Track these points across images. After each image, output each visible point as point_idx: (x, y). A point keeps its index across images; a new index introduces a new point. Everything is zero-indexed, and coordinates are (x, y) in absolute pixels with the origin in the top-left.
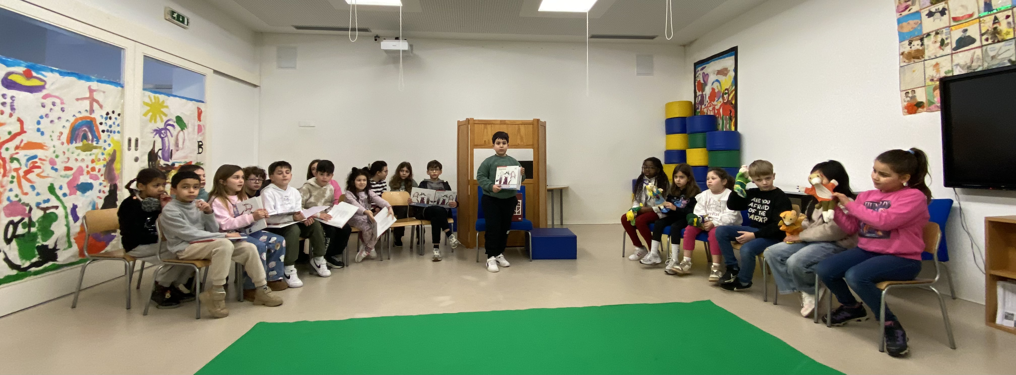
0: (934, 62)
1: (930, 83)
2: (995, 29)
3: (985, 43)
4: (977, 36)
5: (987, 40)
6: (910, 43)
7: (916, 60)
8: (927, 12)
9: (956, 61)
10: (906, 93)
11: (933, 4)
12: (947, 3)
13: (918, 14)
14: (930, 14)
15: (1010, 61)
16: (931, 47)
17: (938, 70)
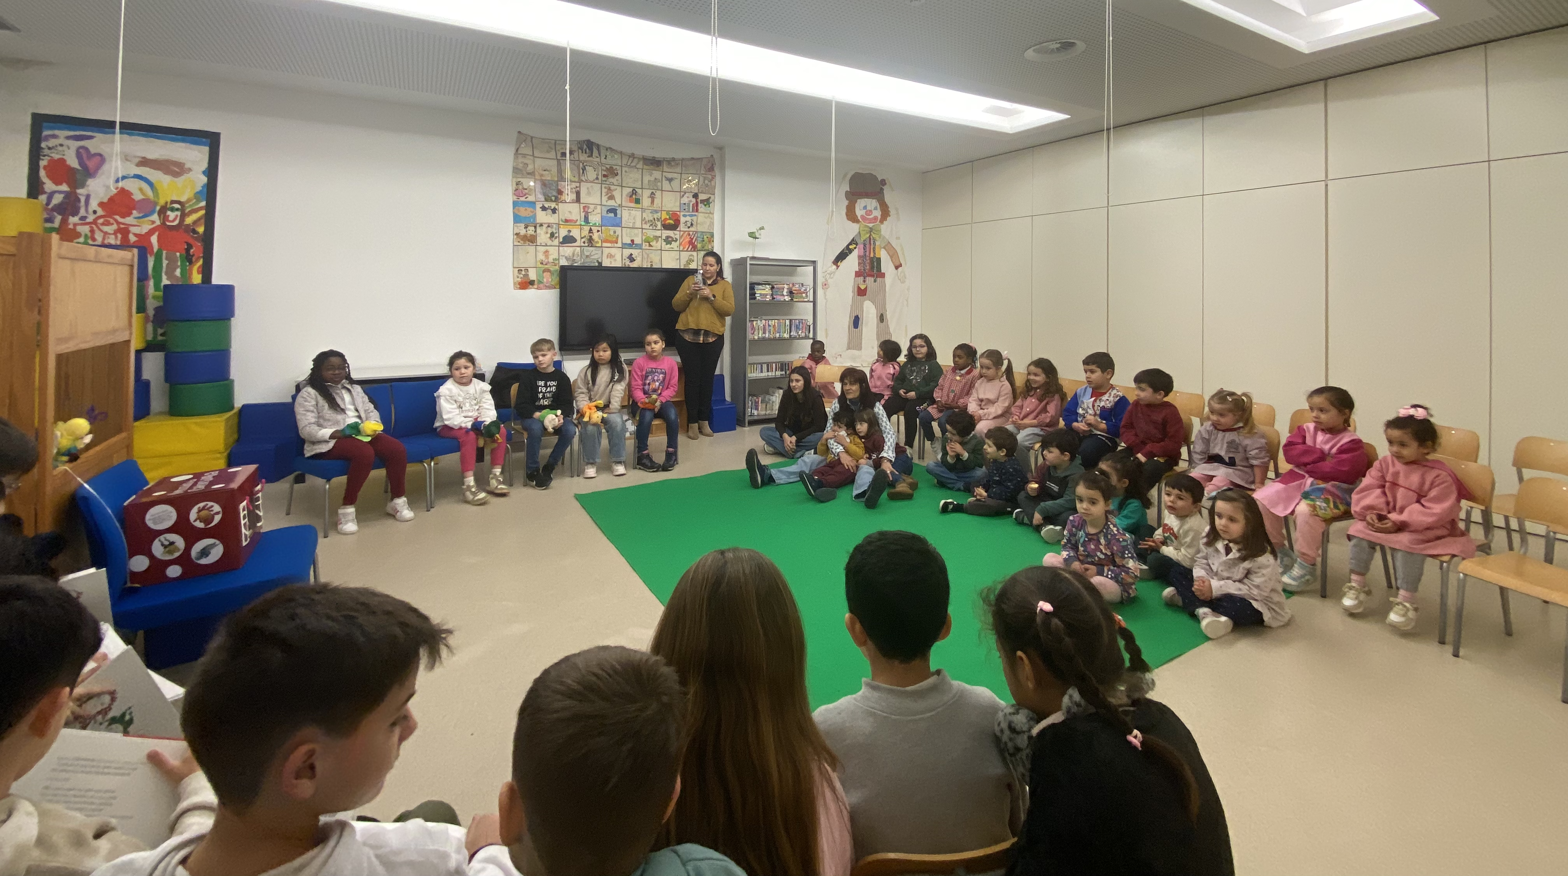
0: (544, 248)
1: (540, 266)
2: (591, 236)
3: (583, 244)
4: (577, 237)
5: (584, 242)
6: (526, 227)
7: (531, 244)
8: (541, 205)
9: (562, 253)
10: (520, 271)
11: (546, 200)
12: (557, 205)
13: (533, 204)
14: (544, 208)
15: (598, 261)
16: (543, 236)
17: (547, 256)
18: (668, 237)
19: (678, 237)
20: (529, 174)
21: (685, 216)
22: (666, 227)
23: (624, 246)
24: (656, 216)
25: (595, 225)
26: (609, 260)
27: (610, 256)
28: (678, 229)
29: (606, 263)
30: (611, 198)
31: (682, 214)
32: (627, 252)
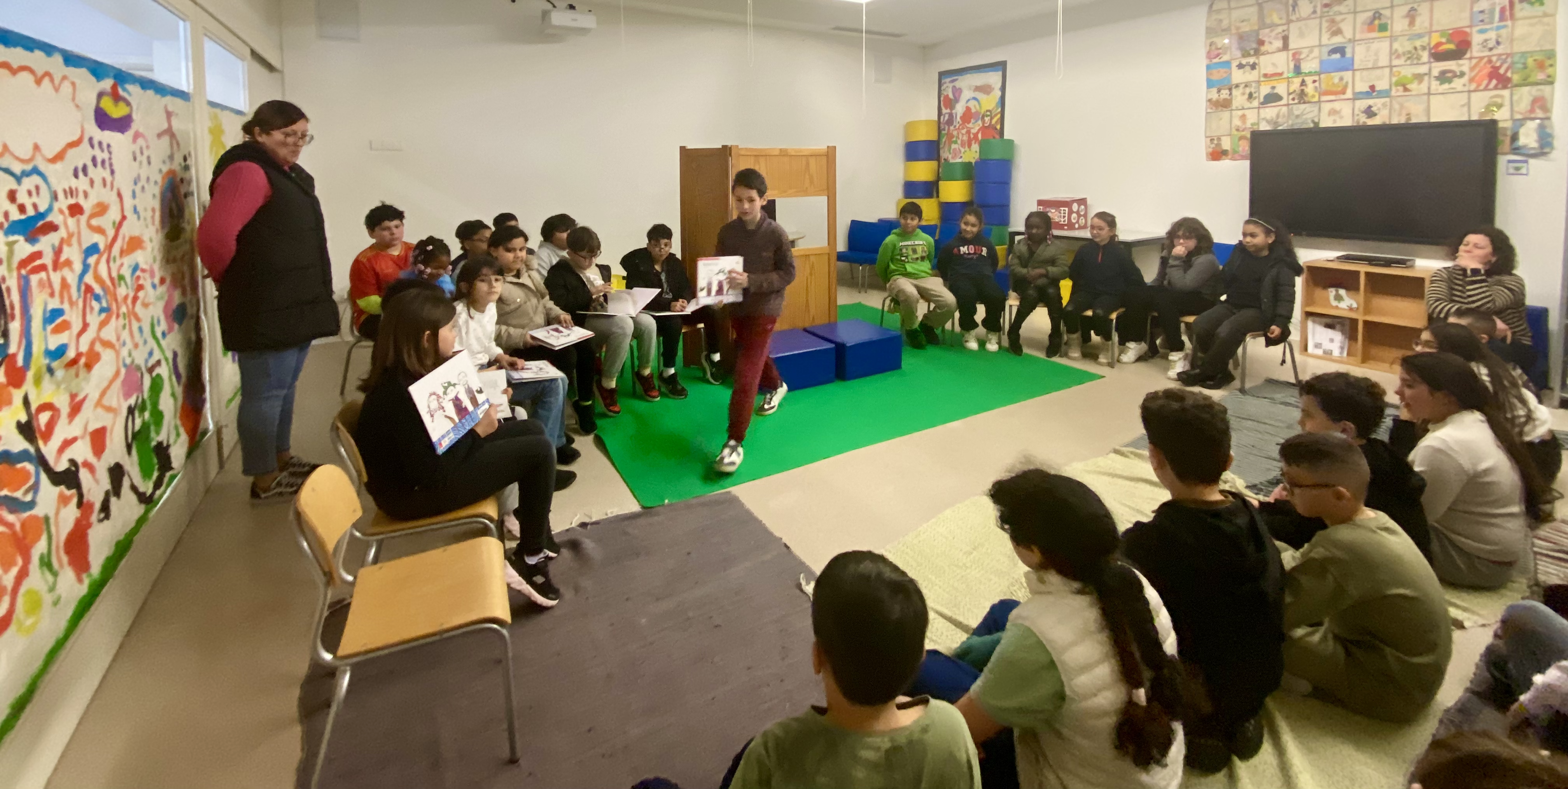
0: (1240, 113)
1: (1235, 133)
2: (1302, 90)
4: (1284, 93)
5: (1294, 99)
6: (1219, 91)
7: (1224, 109)
8: (1238, 63)
9: (1262, 116)
10: (1212, 140)
11: (1244, 56)
12: (1258, 58)
13: (1228, 64)
14: (1241, 66)
15: (1313, 121)
16: (1239, 98)
17: (1244, 122)
18: (1443, 73)
19: (1465, 69)
20: (1223, 30)
21: (1482, 31)
22: (1439, 56)
23: (1357, 96)
24: (1418, 43)
25: (1310, 74)
26: (1332, 118)
27: (1332, 112)
28: (1468, 55)
29: (1326, 122)
30: (1338, 32)
31: (1475, 29)
32: (1362, 104)
